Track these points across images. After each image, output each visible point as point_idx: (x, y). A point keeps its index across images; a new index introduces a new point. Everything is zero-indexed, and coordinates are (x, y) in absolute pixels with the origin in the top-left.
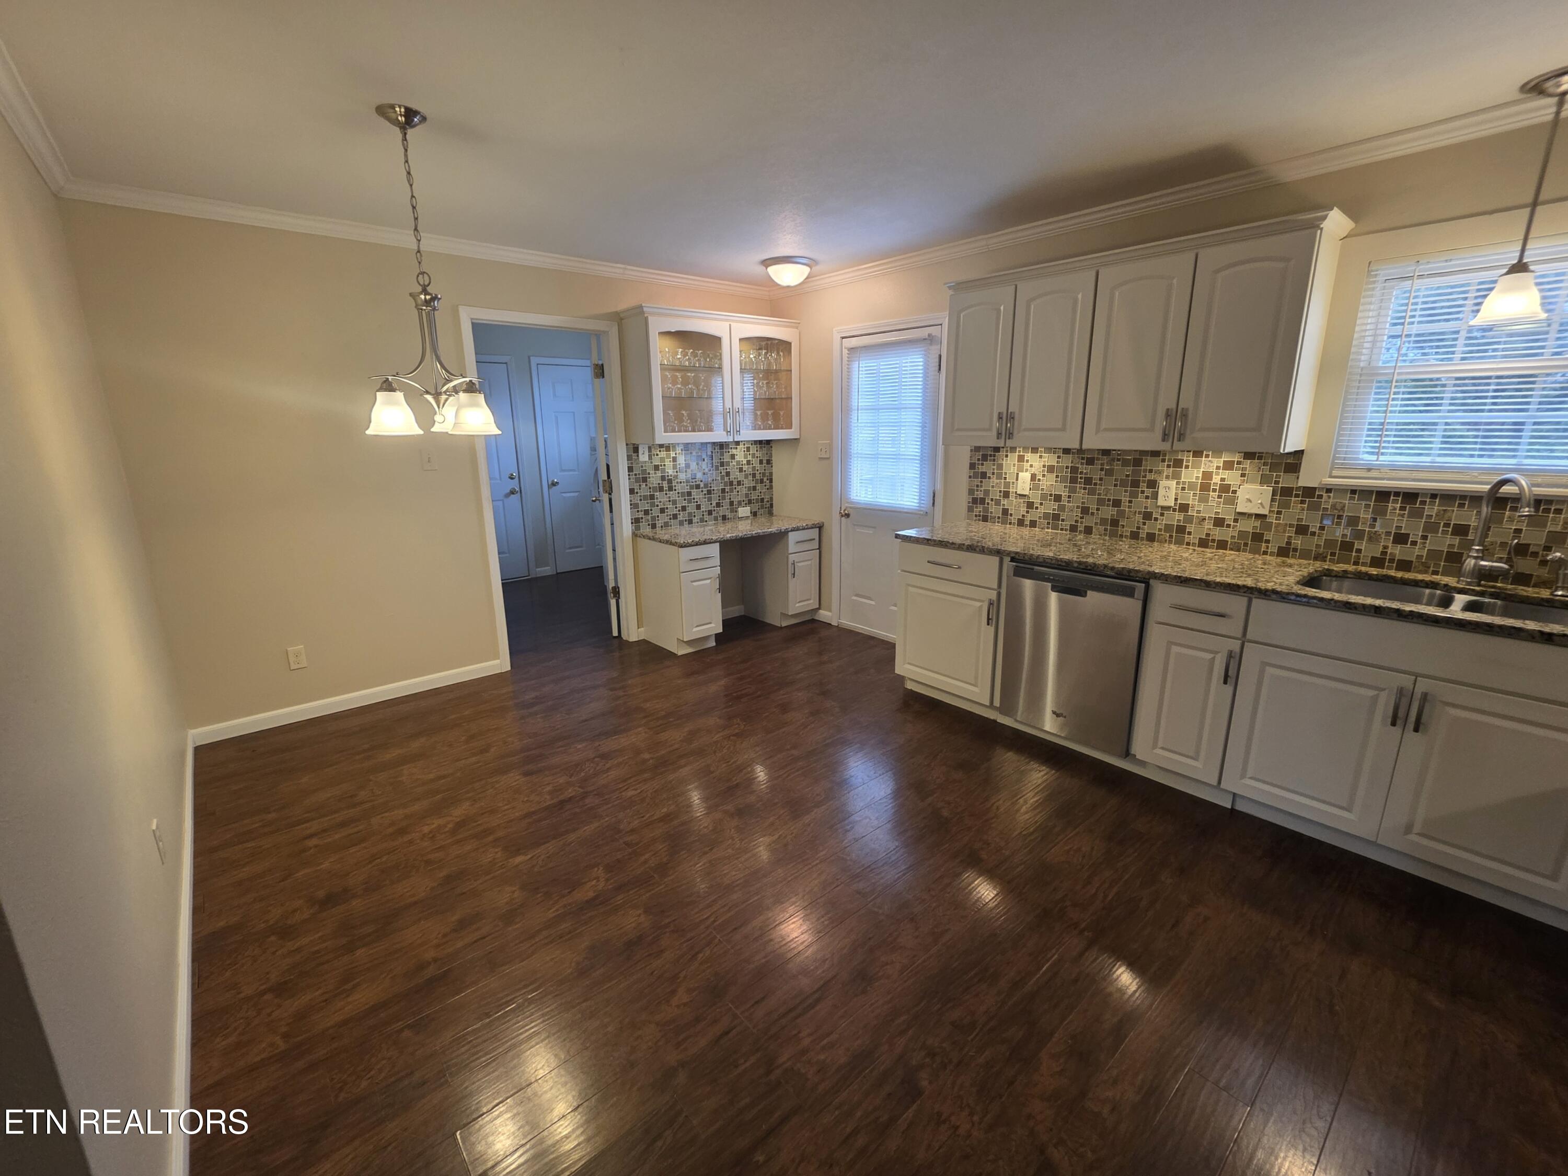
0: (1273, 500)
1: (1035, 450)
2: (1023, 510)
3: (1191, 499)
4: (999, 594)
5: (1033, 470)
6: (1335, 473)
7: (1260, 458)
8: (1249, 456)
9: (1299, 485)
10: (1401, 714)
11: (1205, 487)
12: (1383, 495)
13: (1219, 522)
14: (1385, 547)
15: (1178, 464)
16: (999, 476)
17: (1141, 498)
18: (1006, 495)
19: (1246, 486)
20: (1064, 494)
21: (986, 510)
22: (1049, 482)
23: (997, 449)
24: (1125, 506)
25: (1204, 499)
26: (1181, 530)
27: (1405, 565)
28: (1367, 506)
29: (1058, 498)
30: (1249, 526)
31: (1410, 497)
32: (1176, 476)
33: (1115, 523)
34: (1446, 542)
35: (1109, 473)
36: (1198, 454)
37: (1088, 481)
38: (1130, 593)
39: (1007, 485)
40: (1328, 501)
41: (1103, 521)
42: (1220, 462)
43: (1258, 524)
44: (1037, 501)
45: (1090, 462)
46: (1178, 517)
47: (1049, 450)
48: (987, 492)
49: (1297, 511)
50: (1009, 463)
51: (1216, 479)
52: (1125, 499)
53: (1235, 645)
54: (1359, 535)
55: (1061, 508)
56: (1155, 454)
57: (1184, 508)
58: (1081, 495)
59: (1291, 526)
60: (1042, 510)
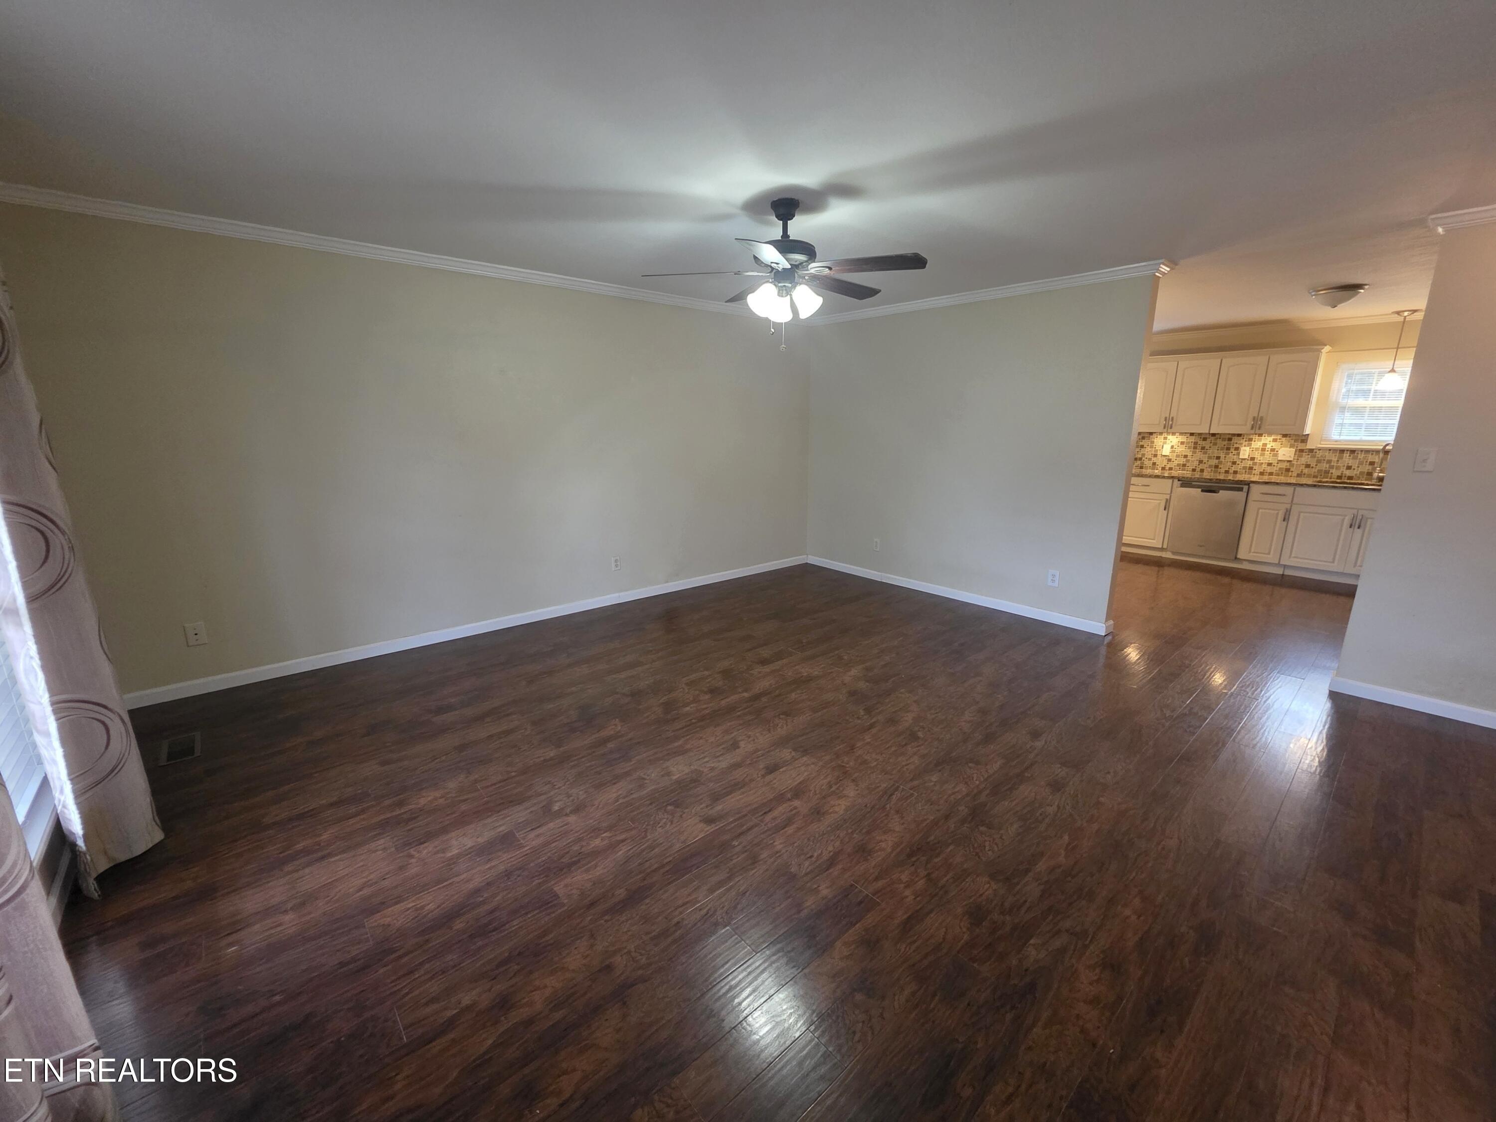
0: (1295, 454)
1: (1174, 434)
2: (1165, 462)
3: (1257, 455)
4: (1170, 496)
5: (1172, 444)
6: (1322, 443)
7: (1290, 437)
8: (1285, 436)
9: (1307, 447)
10: (1353, 524)
11: (1263, 450)
12: (1342, 451)
13: (1270, 464)
14: (1343, 471)
15: (1251, 440)
16: (1152, 447)
17: (1231, 455)
18: (1155, 456)
19: (1283, 449)
20: (1189, 454)
21: (1142, 463)
22: (1182, 449)
23: (1151, 434)
24: (1222, 459)
25: (1263, 455)
26: (1251, 468)
27: (1350, 478)
28: (1335, 456)
29: (1186, 456)
30: (1284, 465)
31: (1353, 451)
32: (1250, 445)
33: (1216, 467)
34: (1367, 468)
35: (1215, 444)
36: (1260, 435)
37: (1203, 448)
38: (1241, 489)
39: (1156, 451)
40: (1319, 454)
41: (1210, 466)
42: (1271, 439)
43: (1288, 464)
44: (1173, 458)
45: (1205, 439)
46: (1250, 463)
47: (1181, 434)
48: (1143, 455)
49: (1306, 459)
50: (1158, 441)
51: (1269, 446)
52: (1222, 456)
53: (1288, 506)
54: (1332, 467)
55: (1188, 461)
56: (1239, 435)
57: (1253, 459)
58: (1199, 455)
59: (1303, 464)
60: (1176, 462)
